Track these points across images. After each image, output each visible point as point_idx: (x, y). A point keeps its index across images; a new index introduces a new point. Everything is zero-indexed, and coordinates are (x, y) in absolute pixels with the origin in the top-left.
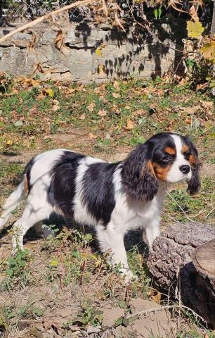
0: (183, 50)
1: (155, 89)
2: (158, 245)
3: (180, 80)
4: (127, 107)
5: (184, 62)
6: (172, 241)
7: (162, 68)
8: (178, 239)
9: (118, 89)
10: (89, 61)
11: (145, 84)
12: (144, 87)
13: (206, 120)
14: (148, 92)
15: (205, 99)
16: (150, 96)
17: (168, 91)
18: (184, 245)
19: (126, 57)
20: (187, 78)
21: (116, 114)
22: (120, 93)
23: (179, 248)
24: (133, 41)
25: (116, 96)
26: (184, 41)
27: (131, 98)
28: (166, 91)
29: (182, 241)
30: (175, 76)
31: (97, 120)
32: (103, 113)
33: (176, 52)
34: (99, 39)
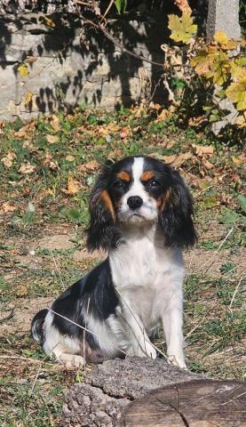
0: (163, 62)
1: (118, 127)
2: (76, 399)
3: (160, 112)
4: (70, 158)
5: (166, 83)
6: (98, 392)
7: (133, 92)
8: (108, 388)
9: (57, 128)
10: (9, 84)
11: (103, 118)
12: (100, 123)
13: (201, 177)
14: (105, 132)
15: (201, 143)
16: (108, 139)
17: (139, 131)
18: (118, 397)
19: (72, 80)
20: (172, 108)
21: (51, 169)
22: (60, 134)
23: (109, 403)
24: (81, 50)
25: (51, 139)
26: (165, 47)
27: (77, 142)
28: (135, 129)
29: (115, 391)
30: (152, 105)
31: (18, 180)
32: (28, 168)
33: (153, 66)
34: (27, 49)
